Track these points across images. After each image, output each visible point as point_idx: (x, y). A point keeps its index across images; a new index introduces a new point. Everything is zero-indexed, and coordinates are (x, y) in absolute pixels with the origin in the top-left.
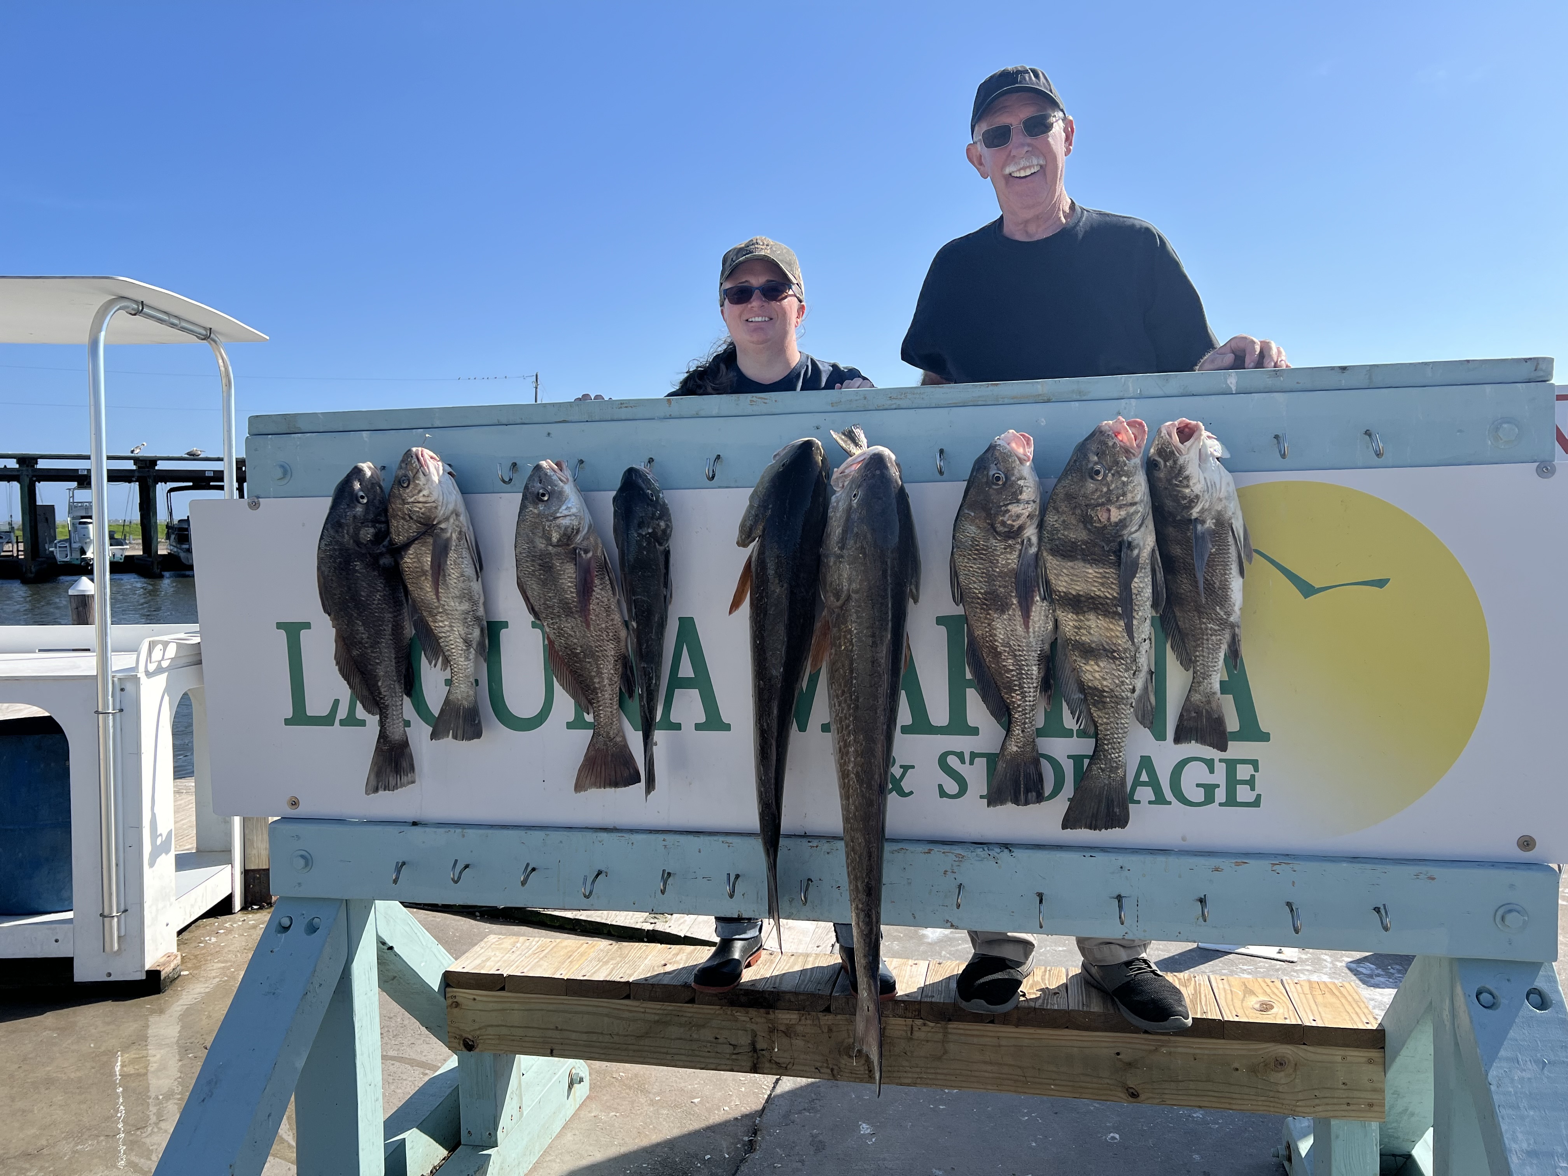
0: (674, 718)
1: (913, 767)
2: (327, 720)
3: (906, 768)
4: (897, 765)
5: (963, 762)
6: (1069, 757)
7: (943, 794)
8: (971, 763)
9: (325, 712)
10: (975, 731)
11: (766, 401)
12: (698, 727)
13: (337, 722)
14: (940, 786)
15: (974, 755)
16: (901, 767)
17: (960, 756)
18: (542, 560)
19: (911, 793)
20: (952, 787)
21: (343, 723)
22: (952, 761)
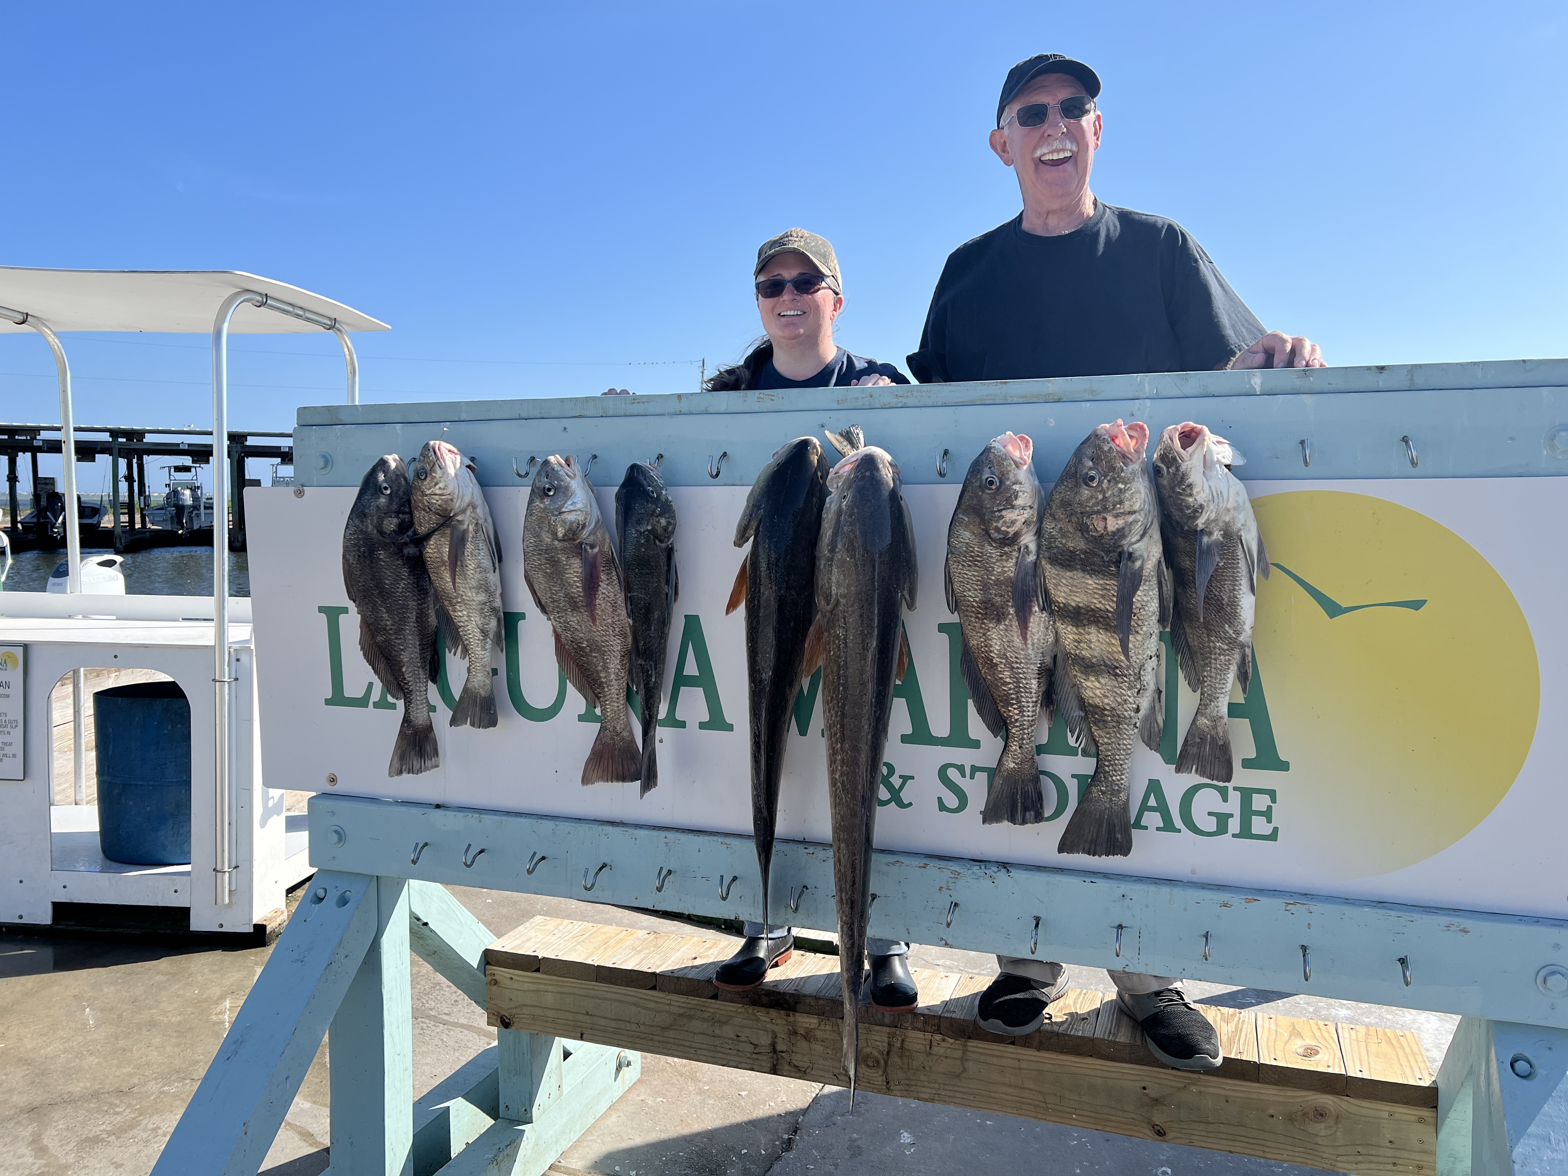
0: (679, 716)
1: (912, 778)
2: (362, 702)
3: (905, 779)
4: (896, 775)
5: (963, 775)
6: (1073, 776)
7: (942, 807)
8: (972, 777)
9: (360, 695)
10: (976, 744)
11: (773, 398)
12: (703, 726)
13: (371, 704)
14: (940, 799)
15: (975, 769)
16: (901, 777)
17: (961, 769)
18: (548, 554)
19: (910, 804)
20: (952, 801)
21: (376, 705)
22: (952, 773)
